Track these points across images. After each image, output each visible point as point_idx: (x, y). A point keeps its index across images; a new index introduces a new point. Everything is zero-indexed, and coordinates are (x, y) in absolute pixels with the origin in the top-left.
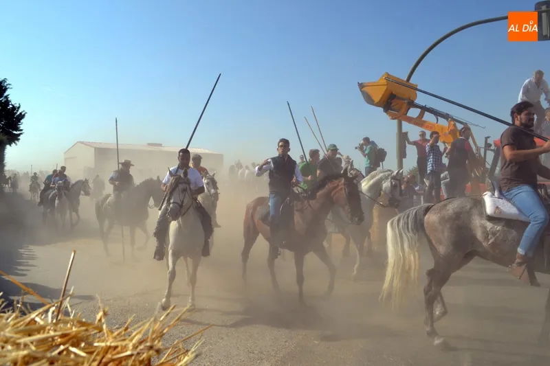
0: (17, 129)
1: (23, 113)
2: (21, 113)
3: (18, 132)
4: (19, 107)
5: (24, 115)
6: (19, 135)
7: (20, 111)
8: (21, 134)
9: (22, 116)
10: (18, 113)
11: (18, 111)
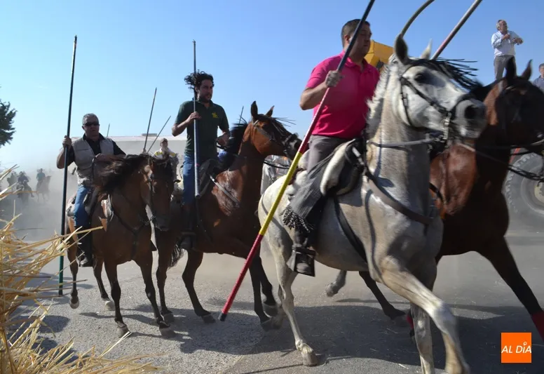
0: (9, 128)
1: (13, 112)
2: (11, 112)
3: (10, 131)
4: (9, 106)
5: (15, 113)
6: (11, 134)
7: (10, 109)
8: (13, 132)
9: (12, 115)
10: (8, 112)
11: (8, 109)
